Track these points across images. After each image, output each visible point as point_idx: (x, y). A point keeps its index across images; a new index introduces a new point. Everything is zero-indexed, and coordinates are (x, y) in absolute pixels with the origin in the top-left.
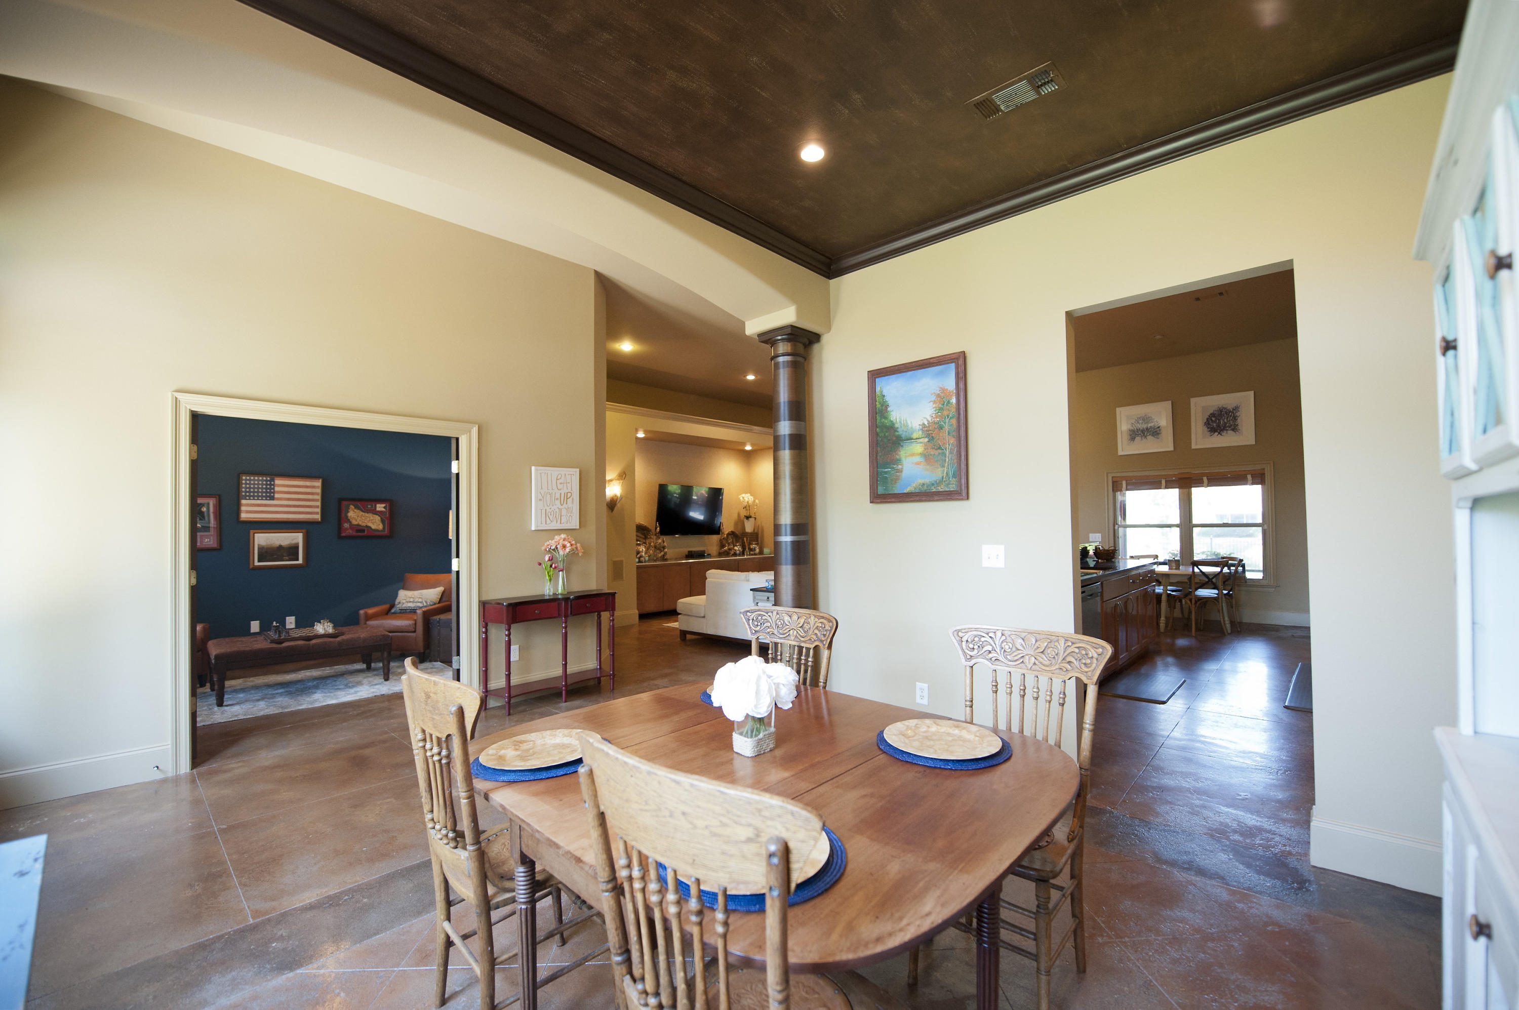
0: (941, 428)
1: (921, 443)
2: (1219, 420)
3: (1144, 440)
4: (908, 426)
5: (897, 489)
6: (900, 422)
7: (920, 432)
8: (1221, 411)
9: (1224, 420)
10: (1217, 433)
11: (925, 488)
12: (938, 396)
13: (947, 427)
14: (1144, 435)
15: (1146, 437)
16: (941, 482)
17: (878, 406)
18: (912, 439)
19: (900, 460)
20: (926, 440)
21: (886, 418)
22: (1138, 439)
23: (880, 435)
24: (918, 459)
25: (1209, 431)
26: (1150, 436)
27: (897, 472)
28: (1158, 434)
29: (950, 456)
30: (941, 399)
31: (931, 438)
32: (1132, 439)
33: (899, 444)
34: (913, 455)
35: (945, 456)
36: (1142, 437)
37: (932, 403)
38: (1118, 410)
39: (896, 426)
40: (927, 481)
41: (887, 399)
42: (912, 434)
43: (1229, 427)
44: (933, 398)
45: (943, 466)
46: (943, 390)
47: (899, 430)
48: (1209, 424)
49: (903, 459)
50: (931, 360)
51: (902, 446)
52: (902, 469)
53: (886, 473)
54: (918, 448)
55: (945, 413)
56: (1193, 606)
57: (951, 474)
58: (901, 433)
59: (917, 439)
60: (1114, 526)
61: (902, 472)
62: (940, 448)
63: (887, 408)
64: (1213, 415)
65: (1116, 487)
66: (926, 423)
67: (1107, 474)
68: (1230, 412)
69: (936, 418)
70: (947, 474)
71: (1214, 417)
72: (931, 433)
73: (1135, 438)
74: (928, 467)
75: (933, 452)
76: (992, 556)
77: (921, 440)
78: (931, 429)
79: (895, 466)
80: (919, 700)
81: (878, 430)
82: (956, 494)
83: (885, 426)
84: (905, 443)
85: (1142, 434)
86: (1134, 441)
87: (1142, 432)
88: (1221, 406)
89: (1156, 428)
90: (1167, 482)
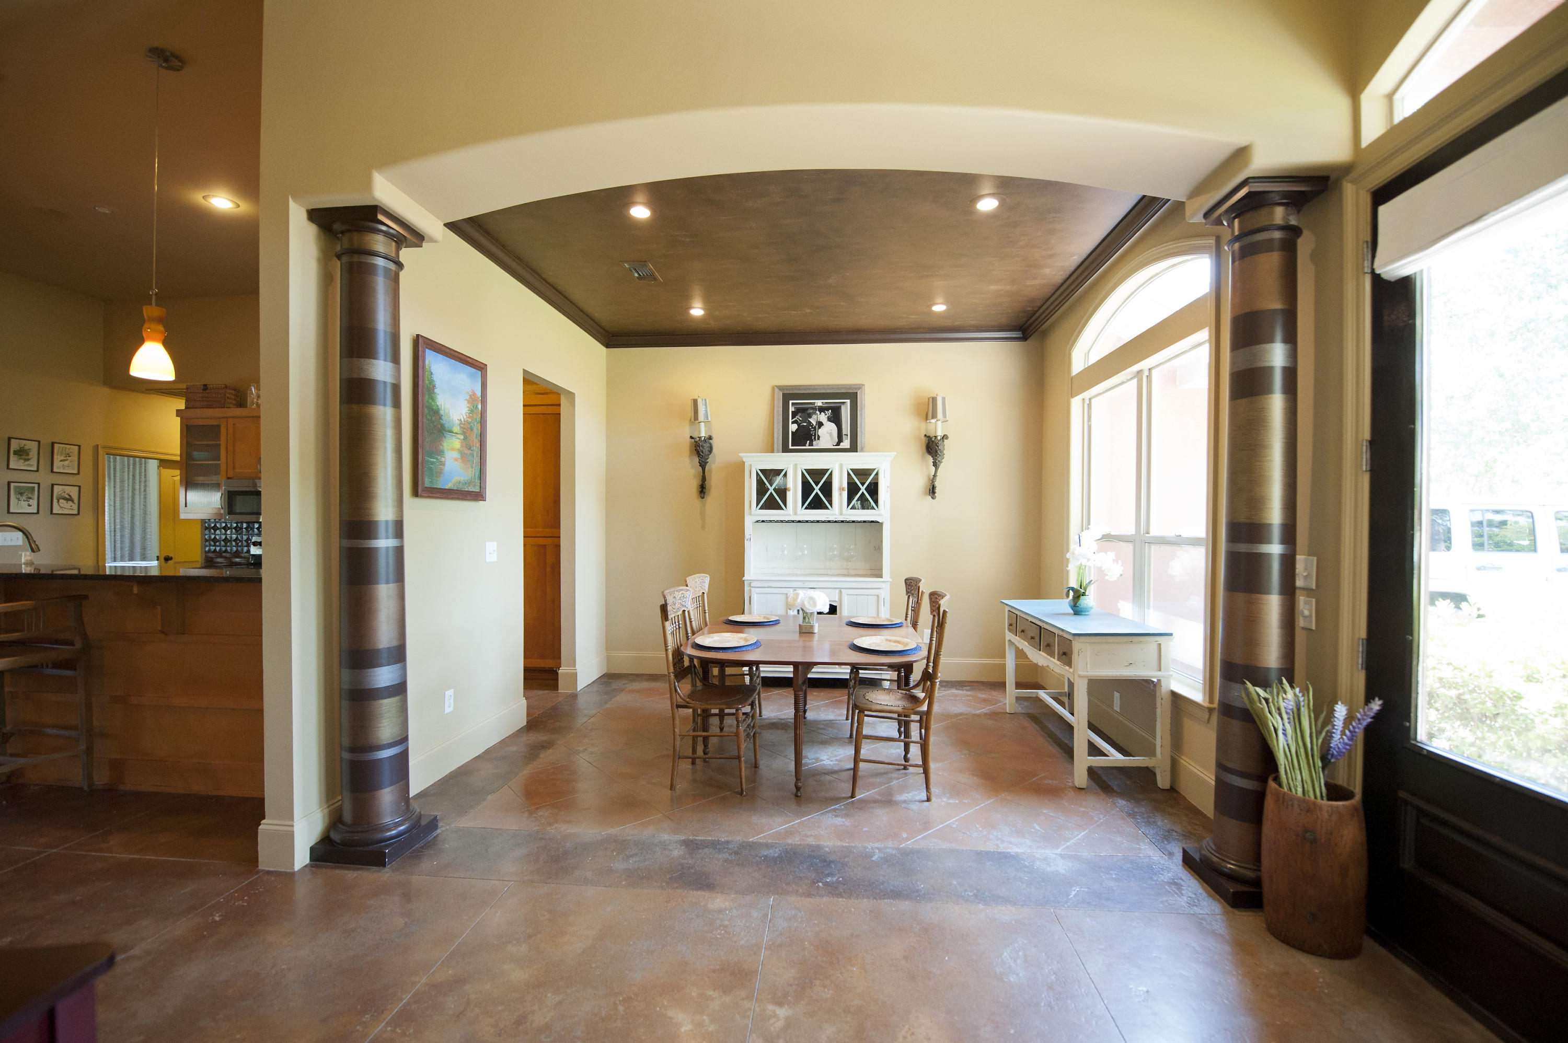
0: (472, 429)
1: (459, 439)
4: (450, 417)
5: (441, 484)
6: (444, 410)
7: (458, 427)
11: (461, 485)
12: (471, 396)
13: (475, 430)
16: (469, 483)
17: (427, 382)
18: (452, 432)
19: (443, 452)
20: (462, 437)
21: (433, 400)
23: (429, 417)
24: (456, 454)
27: (441, 465)
29: (477, 460)
30: (472, 399)
31: (465, 438)
33: (443, 434)
34: (453, 449)
35: (474, 458)
37: (466, 402)
39: (442, 412)
40: (462, 479)
41: (435, 378)
42: (452, 427)
44: (468, 398)
45: (472, 467)
46: (474, 394)
47: (443, 418)
49: (446, 452)
50: (469, 359)
51: (445, 437)
52: (444, 461)
53: (432, 463)
54: (456, 443)
55: (475, 416)
57: (477, 476)
58: (445, 422)
59: (456, 433)
61: (444, 465)
62: (470, 449)
63: (434, 389)
66: (463, 420)
69: (469, 418)
70: (474, 475)
72: (466, 429)
74: (462, 465)
75: (466, 451)
76: (491, 552)
77: (458, 436)
78: (465, 427)
79: (439, 458)
80: (448, 710)
81: (426, 411)
82: (478, 496)
83: (432, 409)
84: (448, 435)
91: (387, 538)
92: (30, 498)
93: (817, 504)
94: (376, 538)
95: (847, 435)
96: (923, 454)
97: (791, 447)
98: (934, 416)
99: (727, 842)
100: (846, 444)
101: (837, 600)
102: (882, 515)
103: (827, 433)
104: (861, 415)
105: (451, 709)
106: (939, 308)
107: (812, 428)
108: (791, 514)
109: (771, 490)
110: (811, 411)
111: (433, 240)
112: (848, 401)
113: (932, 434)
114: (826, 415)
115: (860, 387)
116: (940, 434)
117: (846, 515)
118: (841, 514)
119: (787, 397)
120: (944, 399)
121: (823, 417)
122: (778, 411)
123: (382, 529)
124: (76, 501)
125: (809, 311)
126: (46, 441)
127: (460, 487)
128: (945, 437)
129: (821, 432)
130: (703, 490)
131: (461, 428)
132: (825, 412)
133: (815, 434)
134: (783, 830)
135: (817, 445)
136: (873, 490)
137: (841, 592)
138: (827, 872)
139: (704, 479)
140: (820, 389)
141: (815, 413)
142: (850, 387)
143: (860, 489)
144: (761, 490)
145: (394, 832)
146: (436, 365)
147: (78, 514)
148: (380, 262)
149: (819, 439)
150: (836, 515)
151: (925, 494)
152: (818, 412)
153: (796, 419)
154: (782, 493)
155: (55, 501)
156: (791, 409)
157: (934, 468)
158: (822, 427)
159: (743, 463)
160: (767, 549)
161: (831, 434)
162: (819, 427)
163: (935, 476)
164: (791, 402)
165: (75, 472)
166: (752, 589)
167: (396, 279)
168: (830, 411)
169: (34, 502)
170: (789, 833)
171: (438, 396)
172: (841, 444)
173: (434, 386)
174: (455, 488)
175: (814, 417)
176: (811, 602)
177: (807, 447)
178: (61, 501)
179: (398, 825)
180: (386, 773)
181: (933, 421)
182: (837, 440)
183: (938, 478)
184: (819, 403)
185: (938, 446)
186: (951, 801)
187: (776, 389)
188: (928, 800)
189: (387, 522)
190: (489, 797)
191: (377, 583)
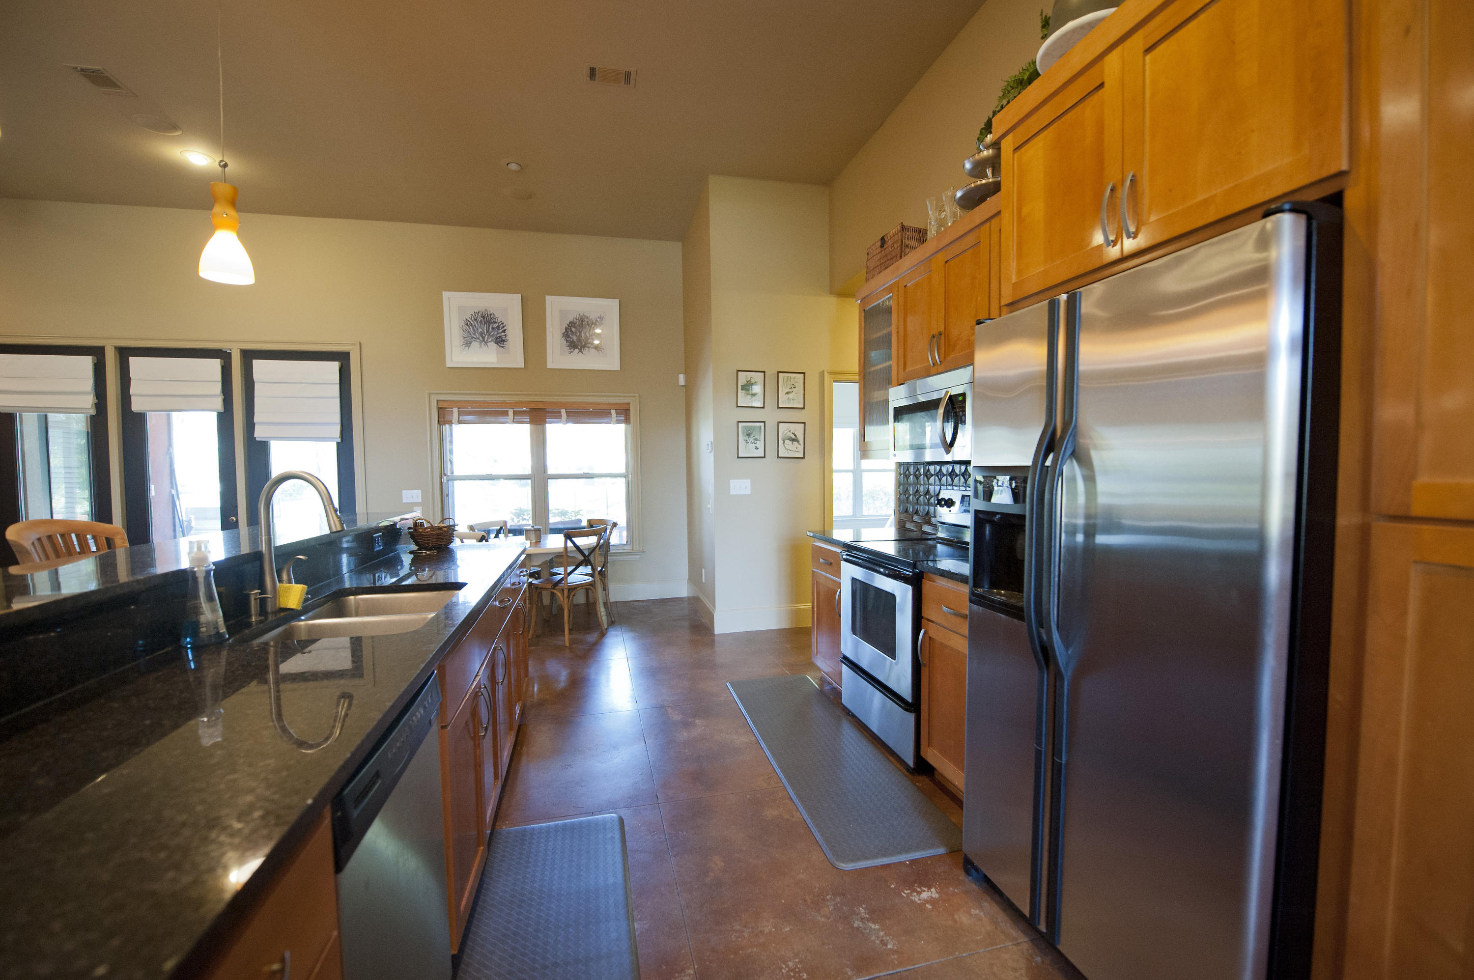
2: (580, 332)
3: (484, 348)
8: (582, 321)
10: (577, 350)
14: (483, 338)
15: (486, 343)
22: (475, 345)
25: (568, 346)
26: (493, 343)
28: (504, 341)
32: (468, 344)
36: (480, 343)
38: (446, 296)
48: (568, 336)
56: (566, 600)
60: (441, 478)
64: (572, 324)
65: (443, 417)
67: (430, 394)
71: (574, 327)
73: (470, 343)
85: (481, 338)
86: (469, 347)
87: (481, 334)
88: (581, 314)
89: (501, 331)
90: (515, 413)
92: (757, 440)
124: (801, 442)
126: (771, 372)
147: (804, 458)
155: (781, 442)
165: (801, 406)
169: (760, 444)
178: (787, 442)
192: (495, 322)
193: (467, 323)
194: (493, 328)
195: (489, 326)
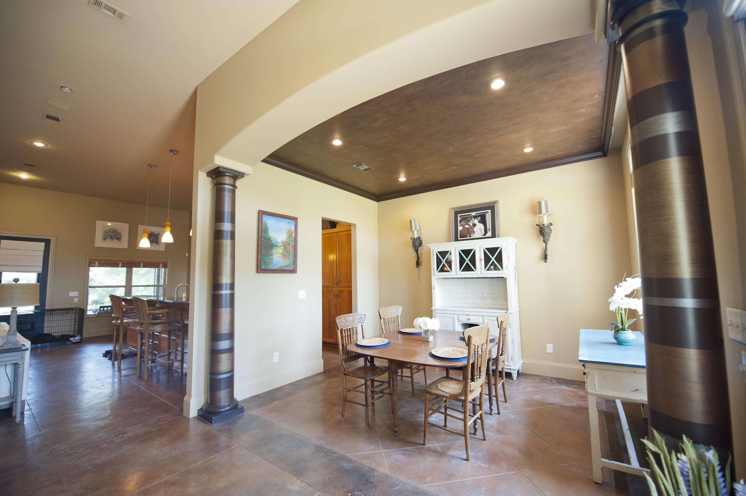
0: (289, 244)
1: (281, 249)
3: (112, 241)
4: (276, 240)
5: (271, 267)
6: (273, 238)
7: (281, 244)
8: (152, 234)
9: (153, 238)
11: (282, 267)
12: (288, 231)
13: (291, 244)
15: (113, 239)
16: (288, 266)
17: (263, 228)
18: (278, 246)
20: (283, 248)
21: (267, 234)
22: (108, 240)
23: (264, 241)
24: (280, 255)
26: (115, 239)
28: (120, 239)
29: (292, 257)
30: (289, 232)
31: (285, 248)
32: (105, 239)
33: (273, 247)
34: (278, 253)
35: (290, 256)
36: (110, 239)
37: (286, 233)
38: (98, 222)
39: (272, 239)
40: (283, 265)
41: (268, 226)
42: (278, 244)
43: (155, 241)
44: (287, 232)
45: (289, 260)
46: (290, 230)
47: (272, 241)
49: (274, 254)
50: (287, 216)
51: (274, 249)
52: (273, 258)
53: (266, 259)
54: (280, 250)
55: (291, 239)
57: (292, 263)
58: (273, 243)
59: (280, 247)
61: (273, 260)
62: (288, 252)
63: (267, 230)
65: (92, 263)
66: (284, 241)
67: (86, 256)
68: (156, 235)
69: (287, 240)
70: (290, 263)
72: (285, 245)
73: (106, 239)
74: (283, 259)
75: (286, 253)
76: (302, 294)
77: (282, 248)
78: (285, 243)
79: (270, 257)
80: (274, 361)
81: (263, 239)
82: (293, 271)
83: (266, 238)
84: (275, 248)
85: (111, 237)
86: (105, 240)
87: (111, 236)
88: (152, 231)
89: (119, 235)
90: (122, 264)
91: (226, 290)
93: (468, 269)
94: (222, 290)
95: (490, 229)
96: (538, 236)
97: (459, 239)
98: (540, 212)
99: (335, 453)
100: (489, 234)
101: (481, 322)
102: (505, 274)
103: (479, 229)
104: (497, 217)
105: (277, 360)
106: (528, 150)
107: (470, 227)
108: (454, 274)
109: (444, 261)
110: (470, 219)
111: (248, 174)
112: (490, 211)
113: (541, 224)
114: (477, 220)
115: (496, 202)
116: (546, 222)
117: (483, 274)
118: (481, 274)
119: (456, 213)
120: (546, 202)
121: (476, 221)
122: (452, 221)
123: (224, 287)
125: (455, 168)
127: (282, 268)
128: (551, 224)
129: (475, 229)
130: (418, 264)
131: (282, 244)
132: (477, 218)
133: (472, 231)
134: (367, 454)
135: (473, 236)
136: (499, 259)
137: (483, 319)
138: (361, 488)
139: (418, 258)
140: (474, 206)
141: (472, 219)
142: (490, 203)
143: (491, 259)
144: (439, 262)
145: (224, 410)
146: (269, 222)
148: (227, 187)
149: (474, 233)
150: (478, 274)
151: (542, 260)
152: (473, 219)
153: (462, 224)
154: (449, 263)
156: (459, 219)
157: (544, 244)
158: (476, 227)
159: (430, 249)
160: (450, 293)
161: (480, 230)
162: (474, 227)
163: (546, 248)
164: (459, 215)
166: (436, 314)
167: (233, 192)
168: (480, 217)
170: (368, 457)
171: (270, 233)
172: (487, 234)
173: (268, 229)
174: (279, 269)
175: (471, 221)
176: (425, 324)
177: (468, 238)
179: (225, 407)
180: (223, 385)
181: (542, 215)
182: (484, 233)
183: (548, 249)
184: (474, 214)
185: (544, 230)
186: (483, 465)
187: (451, 209)
188: (467, 460)
189: (226, 284)
190: (275, 402)
191: (221, 307)
192: (117, 232)
193: (105, 232)
194: (116, 234)
195: (115, 234)
